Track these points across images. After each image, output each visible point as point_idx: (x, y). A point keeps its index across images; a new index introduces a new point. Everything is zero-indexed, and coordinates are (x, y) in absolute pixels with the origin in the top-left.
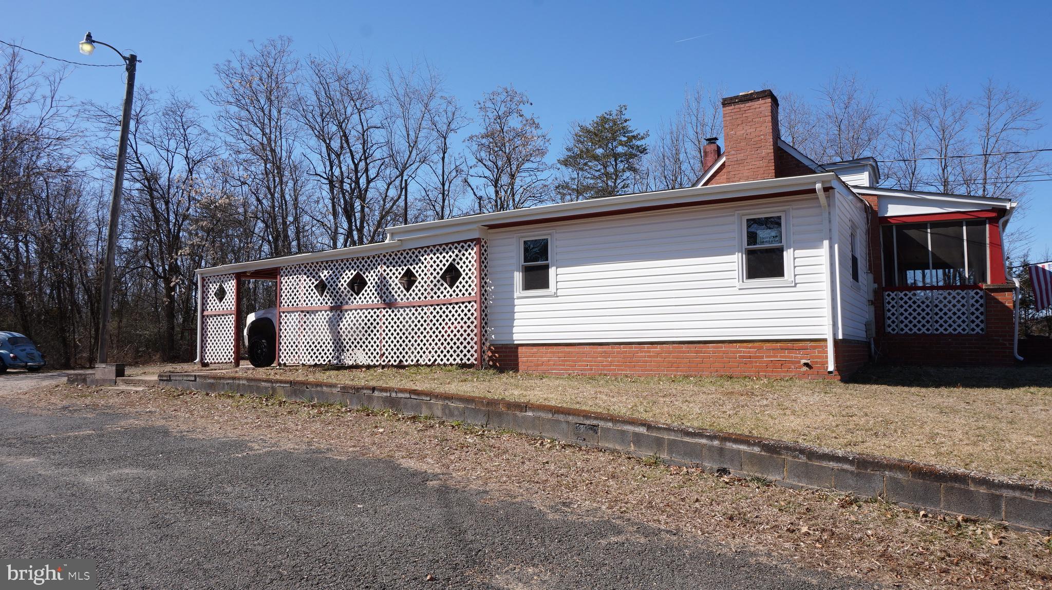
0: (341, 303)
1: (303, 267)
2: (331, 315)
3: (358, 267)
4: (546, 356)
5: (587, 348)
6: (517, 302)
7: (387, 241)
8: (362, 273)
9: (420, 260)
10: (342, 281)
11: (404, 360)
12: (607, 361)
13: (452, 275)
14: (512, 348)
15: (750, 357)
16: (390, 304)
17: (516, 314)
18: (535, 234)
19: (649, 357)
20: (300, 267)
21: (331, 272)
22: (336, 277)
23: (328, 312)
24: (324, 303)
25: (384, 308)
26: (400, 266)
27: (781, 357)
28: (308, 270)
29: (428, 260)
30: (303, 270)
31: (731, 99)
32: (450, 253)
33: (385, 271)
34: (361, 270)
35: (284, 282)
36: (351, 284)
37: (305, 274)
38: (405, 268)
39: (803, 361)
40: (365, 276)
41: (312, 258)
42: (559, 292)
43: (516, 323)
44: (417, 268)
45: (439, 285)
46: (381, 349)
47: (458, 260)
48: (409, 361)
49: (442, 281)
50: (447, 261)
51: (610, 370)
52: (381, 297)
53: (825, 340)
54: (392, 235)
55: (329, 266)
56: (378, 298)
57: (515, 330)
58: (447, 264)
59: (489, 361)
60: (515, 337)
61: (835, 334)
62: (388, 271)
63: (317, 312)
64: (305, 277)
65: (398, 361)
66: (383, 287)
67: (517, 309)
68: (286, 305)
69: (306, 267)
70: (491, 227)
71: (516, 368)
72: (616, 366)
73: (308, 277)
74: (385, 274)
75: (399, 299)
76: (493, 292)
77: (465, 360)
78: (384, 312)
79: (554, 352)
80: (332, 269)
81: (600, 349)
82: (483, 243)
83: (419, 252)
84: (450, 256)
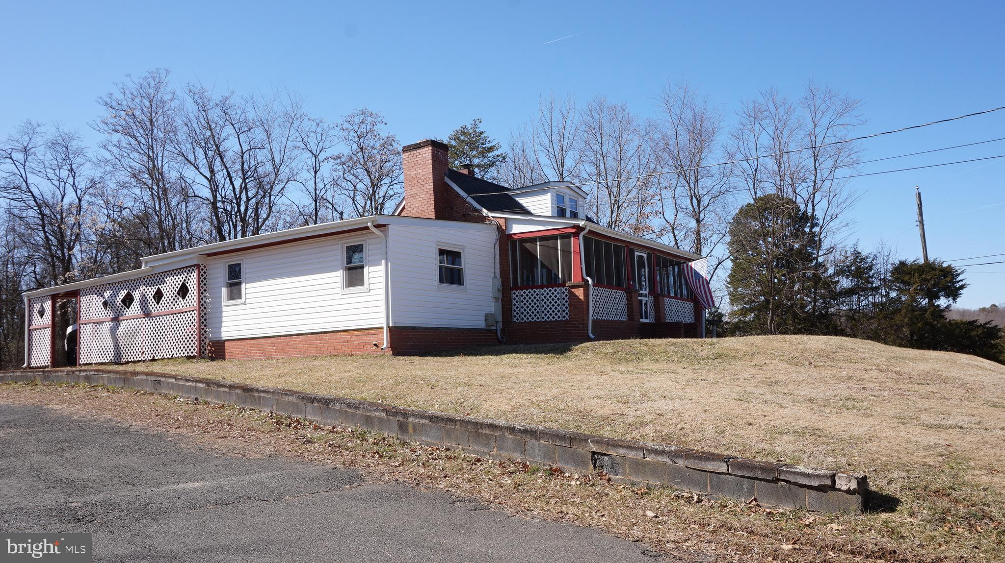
0: (118, 315)
1: (94, 289)
2: (112, 324)
3: (128, 287)
4: (241, 347)
5: (263, 341)
6: (224, 309)
7: (142, 268)
8: (131, 292)
9: (165, 281)
10: (118, 299)
11: (155, 356)
12: (273, 349)
13: (183, 291)
14: (221, 343)
15: (347, 342)
16: (147, 314)
17: (223, 318)
18: (233, 260)
19: (296, 344)
20: (92, 289)
21: (111, 292)
22: (114, 295)
23: (110, 323)
24: (108, 315)
25: (144, 318)
26: (153, 286)
27: (364, 340)
28: (98, 291)
29: (169, 280)
30: (94, 291)
31: (408, 147)
32: (182, 275)
33: (144, 290)
34: (130, 290)
35: (82, 300)
36: (123, 301)
37: (96, 294)
38: (157, 287)
39: (374, 343)
40: (133, 294)
41: (98, 282)
42: (248, 301)
43: (223, 324)
44: (163, 286)
45: (176, 300)
46: (142, 349)
47: (187, 280)
48: (159, 356)
49: (178, 296)
50: (181, 281)
51: (274, 355)
52: (142, 310)
53: (382, 328)
54: (146, 263)
55: (111, 287)
56: (140, 310)
57: (223, 330)
58: (181, 283)
59: (208, 354)
60: (223, 335)
61: (388, 323)
62: (146, 290)
63: (103, 322)
64: (96, 296)
65: (152, 356)
66: (144, 302)
67: (224, 314)
68: (84, 318)
69: (96, 289)
70: (209, 255)
71: (224, 358)
72: (279, 352)
73: (98, 296)
74: (144, 292)
75: (153, 310)
76: (210, 302)
77: (190, 354)
78: (144, 320)
79: (244, 345)
80: (112, 290)
81: (269, 341)
82: (202, 267)
83: (165, 275)
84: (182, 278)
